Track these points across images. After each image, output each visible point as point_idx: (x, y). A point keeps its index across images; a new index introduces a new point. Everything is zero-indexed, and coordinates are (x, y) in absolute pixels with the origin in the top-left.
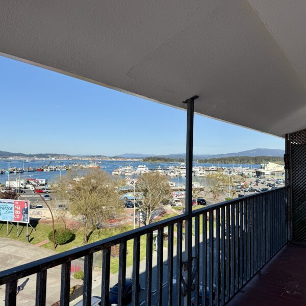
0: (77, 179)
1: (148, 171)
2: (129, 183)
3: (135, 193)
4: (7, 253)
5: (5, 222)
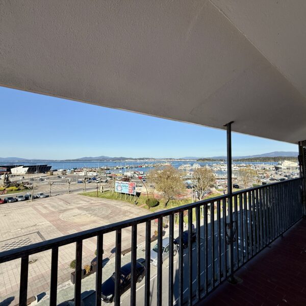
0: (159, 172)
1: (200, 167)
2: (188, 174)
3: (192, 180)
4: (126, 209)
5: (124, 194)
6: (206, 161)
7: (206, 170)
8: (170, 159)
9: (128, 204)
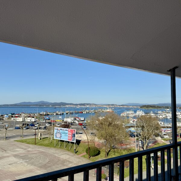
0: (100, 118)
1: (144, 114)
2: (131, 122)
3: (136, 128)
4: (64, 158)
5: (64, 141)
6: (151, 108)
7: (150, 117)
8: (112, 105)
9: (67, 152)
